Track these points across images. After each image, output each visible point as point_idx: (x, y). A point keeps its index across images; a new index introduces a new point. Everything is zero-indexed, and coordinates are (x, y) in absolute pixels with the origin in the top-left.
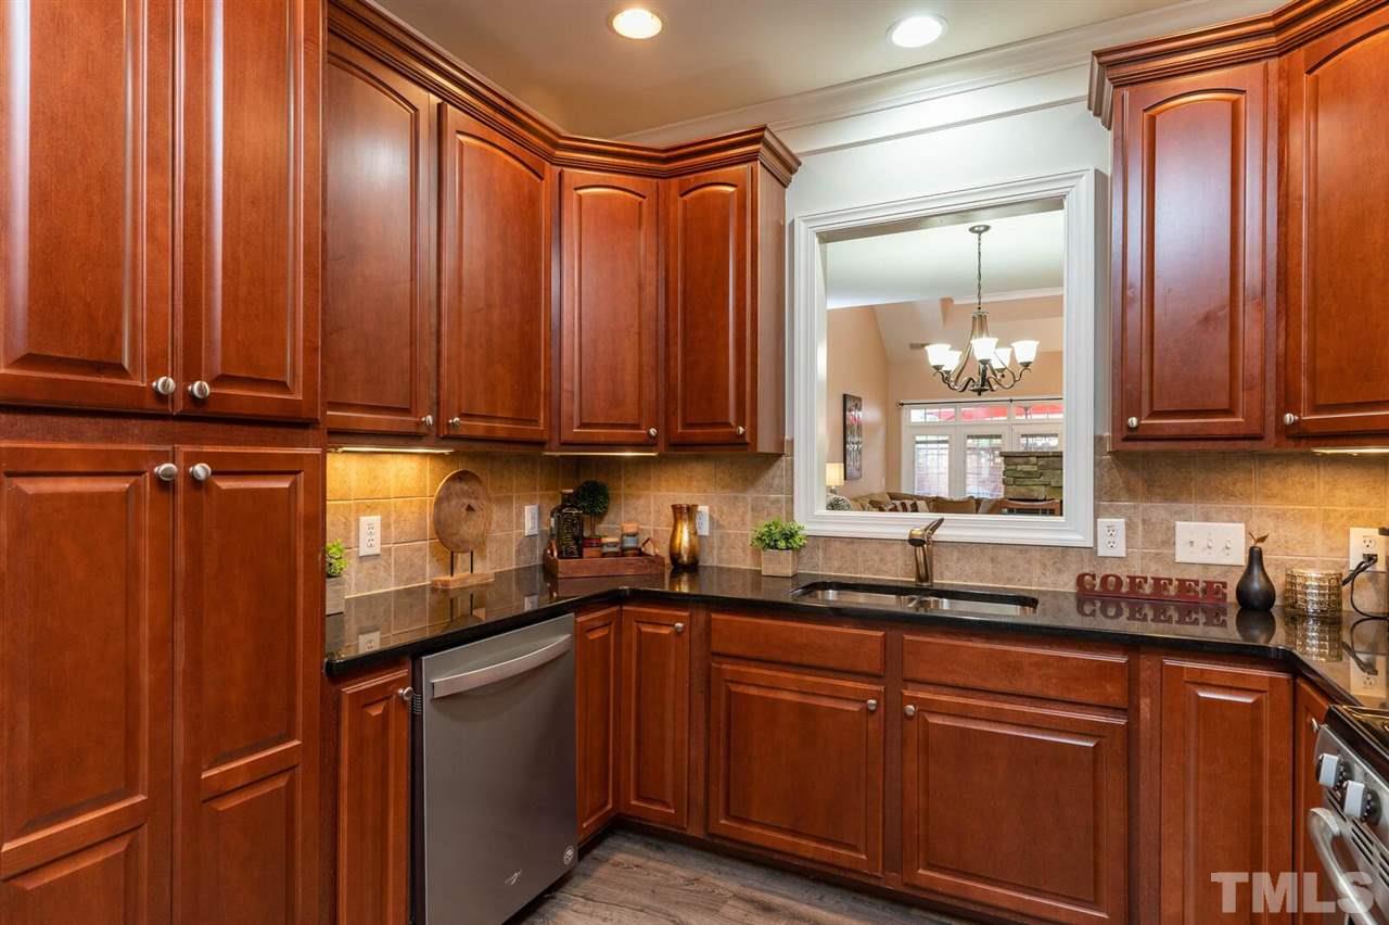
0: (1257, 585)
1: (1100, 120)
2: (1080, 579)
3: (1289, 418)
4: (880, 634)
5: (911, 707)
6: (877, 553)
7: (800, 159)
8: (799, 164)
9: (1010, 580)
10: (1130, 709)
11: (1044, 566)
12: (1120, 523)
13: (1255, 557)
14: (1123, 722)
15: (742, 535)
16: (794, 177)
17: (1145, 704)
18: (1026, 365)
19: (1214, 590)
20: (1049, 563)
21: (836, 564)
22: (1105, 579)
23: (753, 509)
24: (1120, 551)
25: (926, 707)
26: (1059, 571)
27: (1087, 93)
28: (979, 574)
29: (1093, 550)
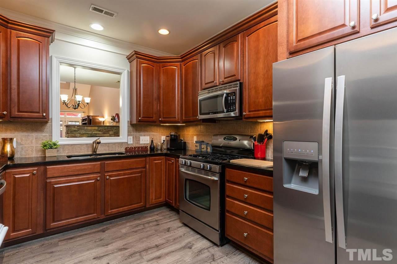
0: (152, 146)
1: (128, 60)
2: (126, 148)
3: (160, 119)
4: (100, 163)
5: (108, 177)
6: (79, 148)
7: (55, 40)
8: (54, 41)
9: (112, 150)
10: (145, 167)
11: (118, 147)
12: (132, 137)
13: (152, 141)
14: (145, 169)
15: (31, 146)
16: (51, 44)
17: (147, 166)
18: (88, 103)
19: (146, 147)
20: (119, 146)
21: (67, 152)
22: (130, 148)
23: (36, 138)
24: (132, 143)
25: (110, 176)
26: (121, 147)
27: (128, 55)
28: (105, 150)
29: (127, 143)
